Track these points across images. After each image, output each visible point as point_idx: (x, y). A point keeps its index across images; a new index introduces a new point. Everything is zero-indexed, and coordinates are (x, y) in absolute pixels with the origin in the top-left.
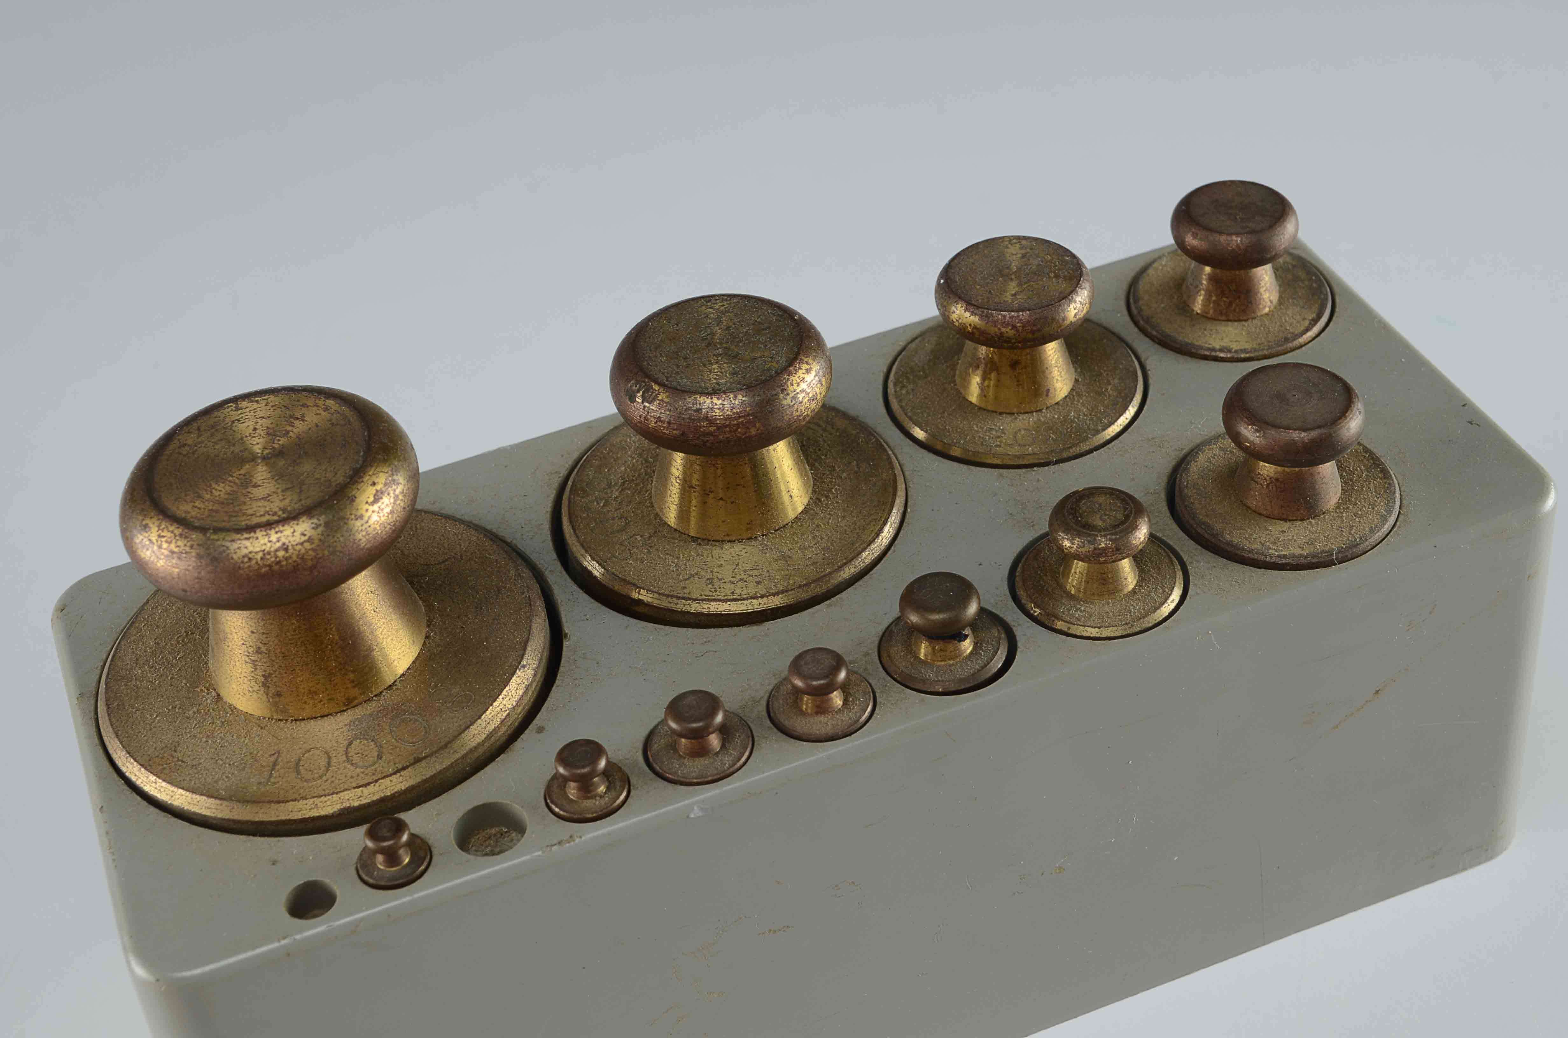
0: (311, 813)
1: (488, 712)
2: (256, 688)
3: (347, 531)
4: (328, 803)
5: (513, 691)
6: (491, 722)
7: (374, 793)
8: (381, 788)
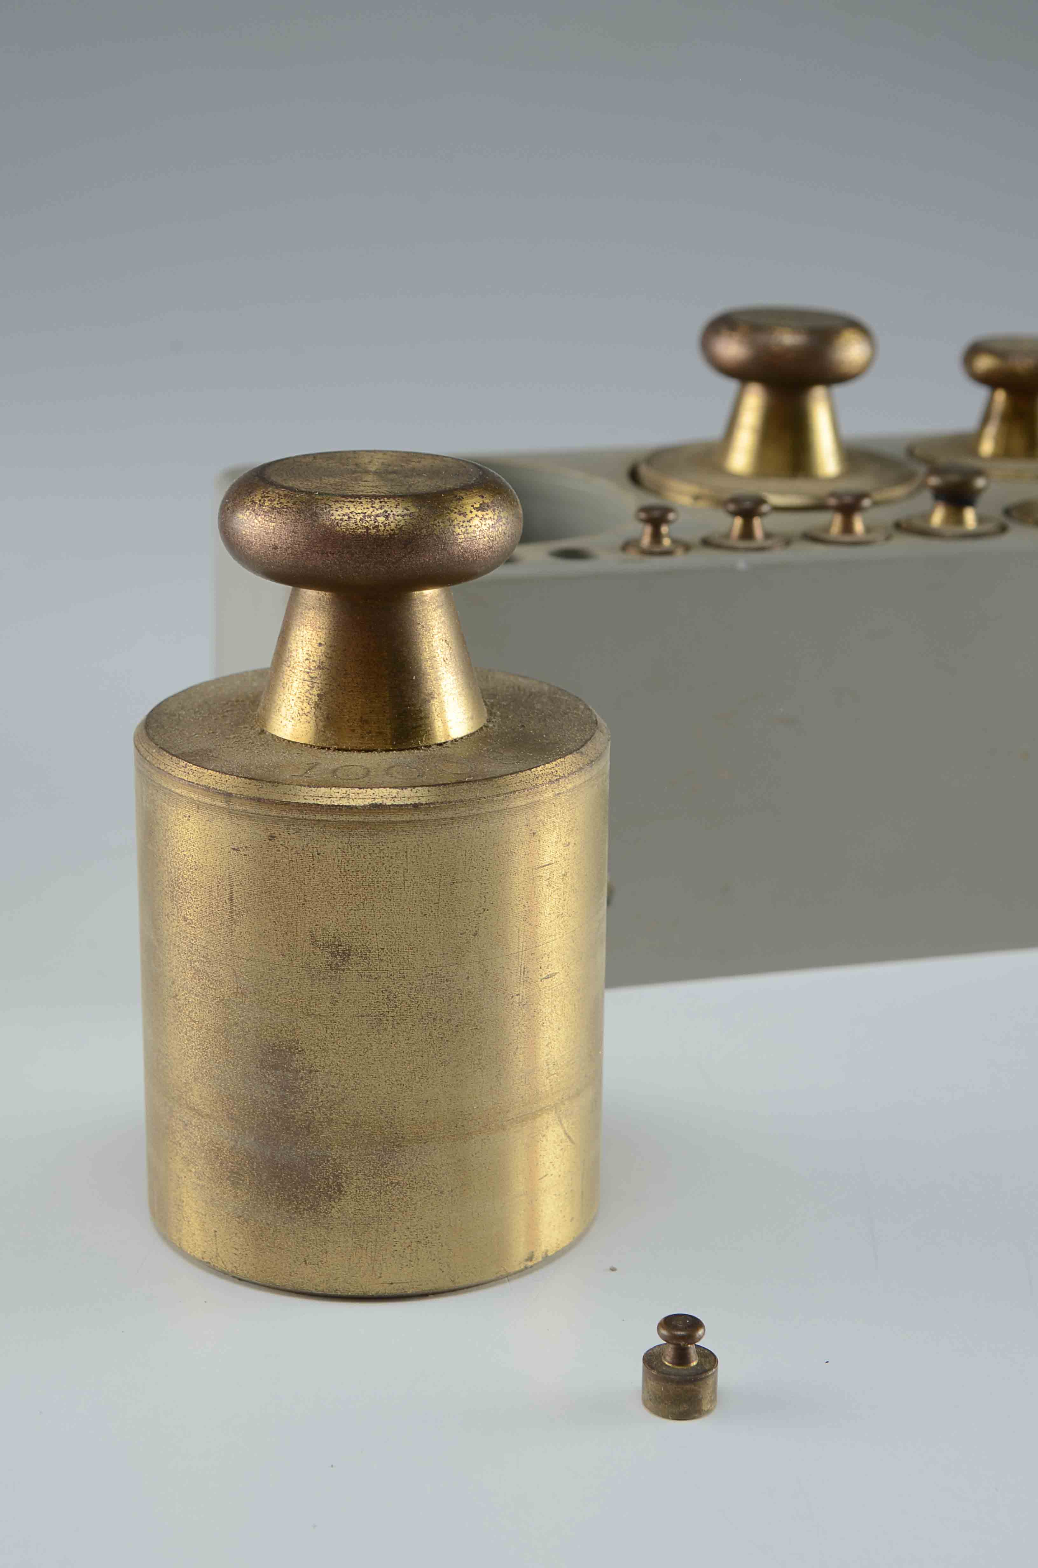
0: (341, 802)
1: (539, 769)
2: (307, 709)
3: (448, 520)
4: (361, 796)
5: (567, 765)
6: (540, 778)
7: (409, 798)
8: (418, 794)
